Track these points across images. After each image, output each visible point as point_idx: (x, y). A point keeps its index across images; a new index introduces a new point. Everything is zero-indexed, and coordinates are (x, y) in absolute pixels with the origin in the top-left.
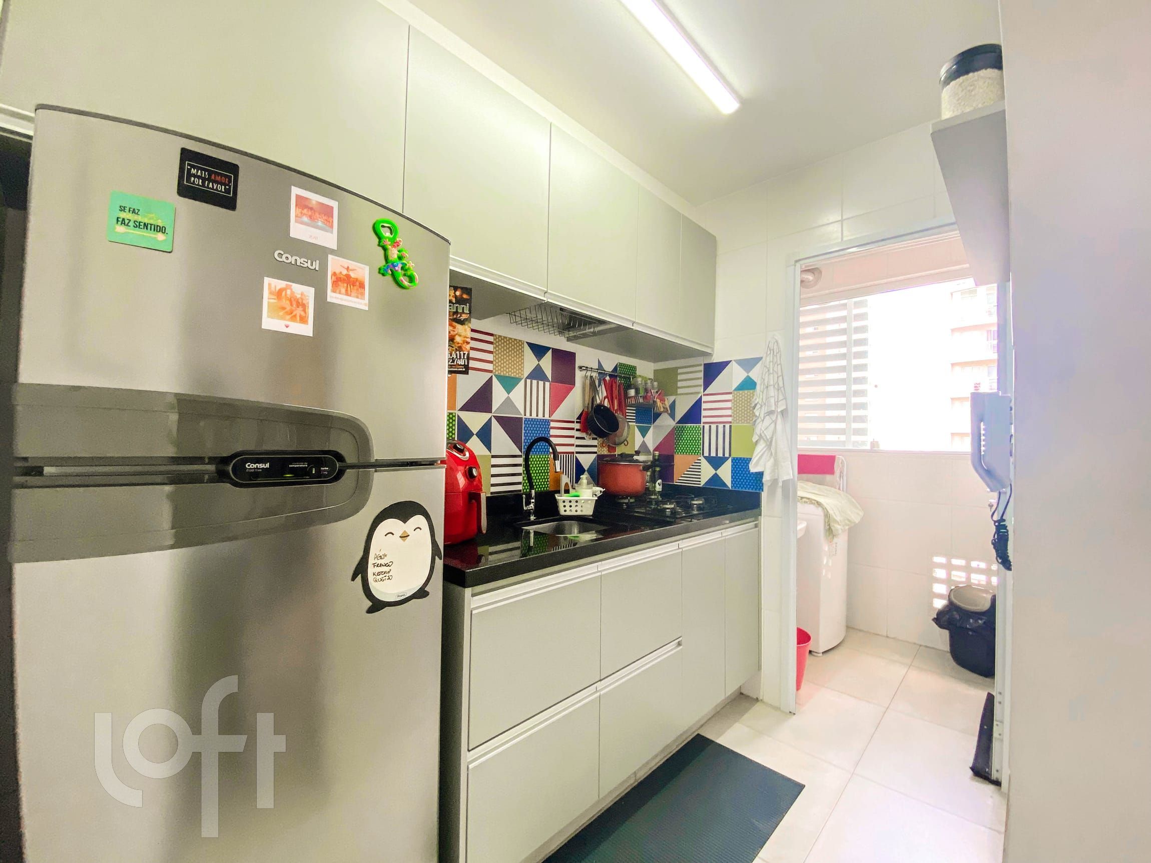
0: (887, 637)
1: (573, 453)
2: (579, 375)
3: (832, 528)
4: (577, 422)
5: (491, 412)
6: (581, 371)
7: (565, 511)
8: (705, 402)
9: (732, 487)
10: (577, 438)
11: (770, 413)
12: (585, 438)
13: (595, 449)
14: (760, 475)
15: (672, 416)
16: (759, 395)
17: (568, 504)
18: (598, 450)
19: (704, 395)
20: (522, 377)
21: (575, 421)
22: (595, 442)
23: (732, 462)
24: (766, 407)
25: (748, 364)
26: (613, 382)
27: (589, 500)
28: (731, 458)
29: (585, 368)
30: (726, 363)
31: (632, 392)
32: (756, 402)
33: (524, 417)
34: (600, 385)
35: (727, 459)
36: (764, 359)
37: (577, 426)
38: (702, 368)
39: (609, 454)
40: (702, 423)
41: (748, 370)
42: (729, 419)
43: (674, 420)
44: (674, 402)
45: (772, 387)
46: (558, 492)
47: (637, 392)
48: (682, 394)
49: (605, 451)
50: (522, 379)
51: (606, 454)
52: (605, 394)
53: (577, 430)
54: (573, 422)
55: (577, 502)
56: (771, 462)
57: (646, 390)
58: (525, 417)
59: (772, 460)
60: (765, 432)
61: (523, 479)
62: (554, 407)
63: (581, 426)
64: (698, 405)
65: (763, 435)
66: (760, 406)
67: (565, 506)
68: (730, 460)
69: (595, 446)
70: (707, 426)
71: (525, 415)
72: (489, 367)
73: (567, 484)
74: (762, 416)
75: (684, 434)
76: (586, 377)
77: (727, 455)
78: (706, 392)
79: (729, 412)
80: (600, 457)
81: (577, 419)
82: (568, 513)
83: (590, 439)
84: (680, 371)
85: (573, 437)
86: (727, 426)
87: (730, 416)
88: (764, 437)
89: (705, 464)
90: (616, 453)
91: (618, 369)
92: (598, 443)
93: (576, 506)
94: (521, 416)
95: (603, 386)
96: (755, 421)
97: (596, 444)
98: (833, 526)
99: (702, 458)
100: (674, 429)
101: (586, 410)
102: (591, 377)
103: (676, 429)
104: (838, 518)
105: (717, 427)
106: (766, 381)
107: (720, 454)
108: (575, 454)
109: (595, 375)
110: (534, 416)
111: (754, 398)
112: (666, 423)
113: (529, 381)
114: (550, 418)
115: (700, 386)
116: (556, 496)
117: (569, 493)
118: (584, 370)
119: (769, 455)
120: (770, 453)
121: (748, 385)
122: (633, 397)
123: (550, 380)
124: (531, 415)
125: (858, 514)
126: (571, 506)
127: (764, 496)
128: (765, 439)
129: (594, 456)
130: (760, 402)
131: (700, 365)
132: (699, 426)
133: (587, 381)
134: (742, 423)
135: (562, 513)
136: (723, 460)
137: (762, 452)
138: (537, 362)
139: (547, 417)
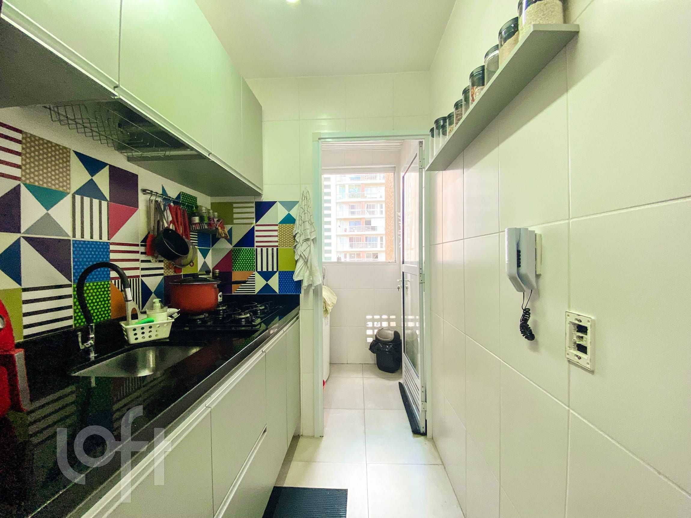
0: (347, 364)
1: (138, 276)
2: (142, 199)
3: (327, 309)
4: (142, 245)
5: (19, 232)
6: (144, 194)
7: (136, 339)
8: (257, 231)
9: (279, 292)
10: (143, 261)
11: (307, 240)
12: (151, 260)
13: (162, 271)
14: (300, 283)
15: (230, 241)
16: (297, 228)
17: (139, 332)
18: (164, 272)
19: (257, 225)
20: (68, 191)
21: (140, 243)
22: (162, 265)
23: (279, 274)
24: (304, 236)
25: (289, 205)
26: (178, 209)
27: (165, 323)
28: (278, 272)
29: (149, 192)
30: (273, 203)
31: (197, 219)
32: (297, 232)
33: (72, 239)
34: (165, 209)
35: (276, 272)
36: (300, 203)
37: (142, 249)
38: (254, 205)
39: (175, 274)
40: (255, 246)
41: (289, 209)
42: (276, 244)
43: (231, 244)
44: (231, 229)
45: (307, 222)
46: (124, 319)
47: (202, 219)
48: (237, 224)
49: (171, 273)
50: (68, 193)
51: (172, 274)
52: (170, 219)
53: (142, 253)
54: (137, 245)
55: (150, 327)
56: (307, 274)
57: (209, 218)
58: (74, 239)
59: (308, 271)
60: (304, 253)
61: (75, 312)
62: (113, 229)
63: (146, 249)
64: (251, 232)
65: (302, 255)
66: (299, 235)
67: (135, 334)
68: (277, 273)
69: (162, 268)
70: (259, 249)
71: (74, 236)
72: (16, 172)
73: (134, 310)
74: (301, 242)
75: (240, 255)
76: (150, 201)
77: (275, 270)
78: (258, 223)
79: (276, 239)
80: (167, 279)
81: (141, 242)
82: (140, 340)
83: (156, 261)
84: (235, 205)
85: (137, 260)
86: (275, 249)
87: (277, 242)
88: (303, 257)
89: (258, 278)
90: (182, 273)
91: (181, 197)
92: (164, 266)
93: (150, 331)
94: (69, 238)
95: (168, 211)
96: (296, 245)
97: (163, 266)
98: (328, 308)
99: (256, 273)
100: (231, 251)
101: (151, 233)
102: (156, 201)
103: (233, 251)
104: (329, 303)
105: (267, 249)
106: (303, 218)
107: (270, 269)
108: (140, 278)
109: (159, 199)
110: (87, 237)
111: (295, 229)
112: (224, 246)
113: (78, 198)
114: (109, 241)
115: (253, 218)
116: (122, 324)
117: (137, 318)
118: (148, 193)
119: (306, 268)
120: (307, 267)
121: (289, 220)
122: (198, 223)
123: (108, 198)
124: (82, 236)
125: (335, 298)
126: (143, 333)
127: (302, 296)
128: (304, 258)
129: (162, 277)
130: (300, 233)
131: (252, 203)
132: (253, 249)
133: (151, 205)
134: (286, 247)
135: (132, 341)
136: (273, 273)
137: (301, 267)
138: (89, 177)
139: (105, 239)
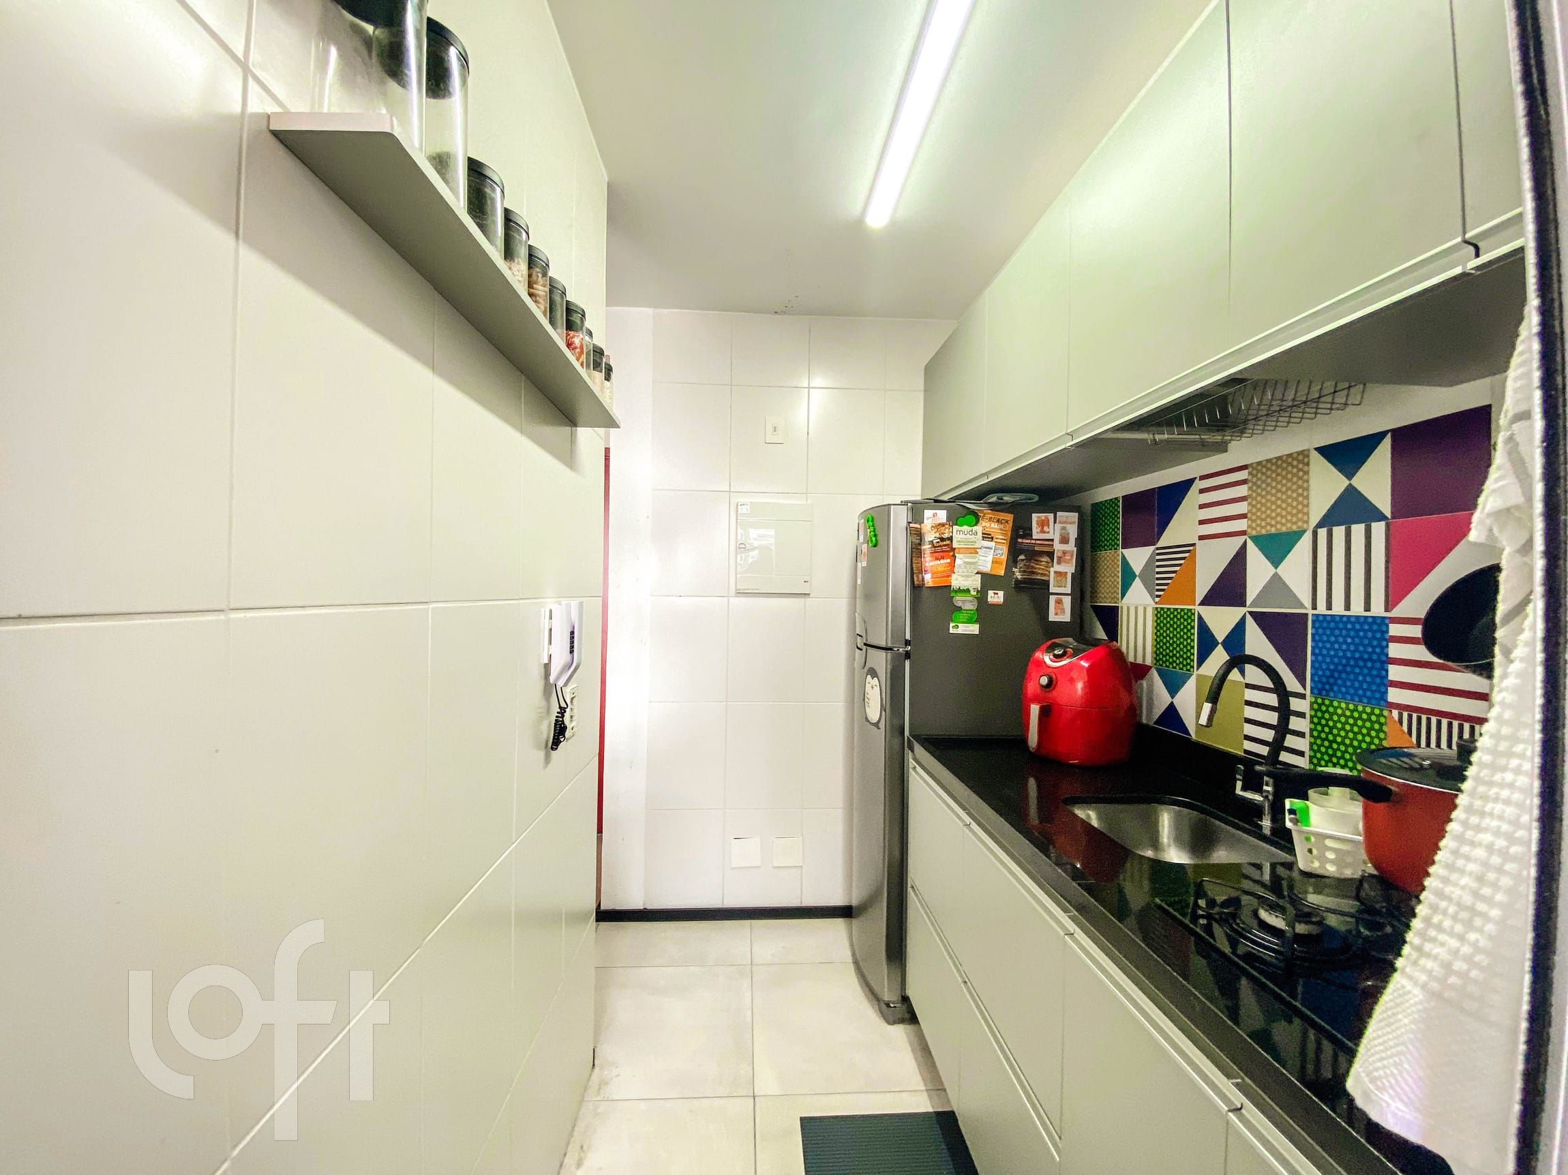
5: (1242, 603)
20: (1305, 526)
33: (1311, 612)
50: (1305, 530)
58: (1315, 612)
62: (1400, 587)
71: (1315, 608)
72: (1241, 525)
94: (1305, 611)
110: (1338, 609)
113: (1323, 533)
114: (1386, 614)
123: (1386, 515)
124: (1329, 607)
138: (1346, 482)
139: (1378, 609)
